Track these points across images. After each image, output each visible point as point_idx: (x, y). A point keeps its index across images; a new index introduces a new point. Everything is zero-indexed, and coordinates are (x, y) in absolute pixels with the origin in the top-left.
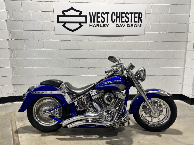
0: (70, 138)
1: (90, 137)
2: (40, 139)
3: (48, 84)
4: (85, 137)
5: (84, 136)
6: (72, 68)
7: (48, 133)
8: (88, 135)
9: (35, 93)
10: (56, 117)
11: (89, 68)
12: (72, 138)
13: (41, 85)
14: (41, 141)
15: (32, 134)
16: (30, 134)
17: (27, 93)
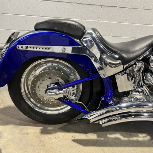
0: (99, 139)
1: (135, 139)
2: (40, 141)
3: (56, 29)
4: (126, 139)
5: (121, 135)
6: (73, 4)
7: (53, 126)
8: (129, 133)
9: (27, 47)
10: (72, 100)
11: (102, 7)
12: (102, 139)
13: (36, 30)
14: (45, 146)
15: (21, 127)
16: (17, 126)
17: (5, 48)
